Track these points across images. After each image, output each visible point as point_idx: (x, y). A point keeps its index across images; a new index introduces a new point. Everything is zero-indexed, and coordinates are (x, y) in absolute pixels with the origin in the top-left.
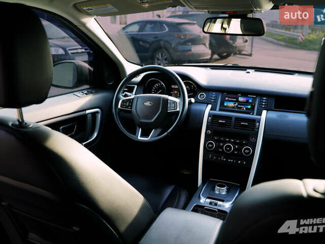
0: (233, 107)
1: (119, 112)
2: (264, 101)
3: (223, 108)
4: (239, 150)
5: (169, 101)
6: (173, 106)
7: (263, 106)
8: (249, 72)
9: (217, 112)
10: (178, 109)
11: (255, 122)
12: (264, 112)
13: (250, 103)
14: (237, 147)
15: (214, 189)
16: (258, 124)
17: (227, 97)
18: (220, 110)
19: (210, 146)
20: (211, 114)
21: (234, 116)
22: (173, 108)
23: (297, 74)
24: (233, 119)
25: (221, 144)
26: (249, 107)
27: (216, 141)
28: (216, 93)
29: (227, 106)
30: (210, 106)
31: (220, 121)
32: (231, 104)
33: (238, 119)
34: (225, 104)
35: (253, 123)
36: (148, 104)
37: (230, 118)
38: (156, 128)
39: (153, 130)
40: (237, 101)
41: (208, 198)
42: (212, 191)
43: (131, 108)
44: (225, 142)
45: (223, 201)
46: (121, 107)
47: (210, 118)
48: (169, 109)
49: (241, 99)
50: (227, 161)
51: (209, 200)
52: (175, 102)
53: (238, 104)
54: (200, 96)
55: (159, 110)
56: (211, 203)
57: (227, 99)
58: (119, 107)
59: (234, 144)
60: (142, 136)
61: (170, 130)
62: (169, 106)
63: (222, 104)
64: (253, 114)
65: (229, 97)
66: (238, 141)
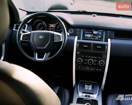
0: (91, 37)
1: (21, 43)
2: (108, 33)
3: (84, 38)
4: (97, 62)
5: (55, 35)
6: (58, 38)
7: (108, 36)
8: (95, 16)
9: (81, 41)
10: (61, 40)
11: (105, 46)
12: (109, 40)
13: (100, 35)
14: (95, 61)
15: (84, 87)
16: (106, 47)
17: (86, 31)
18: (83, 39)
19: (79, 61)
20: (79, 42)
21: (92, 43)
22: (58, 40)
23: (121, 17)
24: (92, 45)
25: (86, 60)
26: (100, 37)
27: (83, 58)
28: (80, 29)
29: (87, 37)
30: (76, 37)
31: (84, 46)
32: (89, 36)
33: (95, 45)
34: (86, 36)
35: (104, 47)
36: (41, 37)
37: (90, 44)
38: (47, 52)
39: (46, 54)
40: (93, 33)
41: (83, 93)
42: (83, 89)
43: (29, 40)
44: (88, 58)
45: (92, 94)
46: (22, 39)
47: (78, 44)
48: (55, 40)
49: (95, 32)
50: (90, 70)
51: (84, 94)
52: (59, 35)
53: (93, 36)
54: (70, 31)
55: (49, 41)
56: (86, 96)
57: (86, 32)
58: (21, 39)
59: (94, 59)
60: (38, 57)
61: (57, 53)
62: (55, 38)
63: (84, 35)
64: (102, 41)
65: (87, 32)
66: (96, 58)
